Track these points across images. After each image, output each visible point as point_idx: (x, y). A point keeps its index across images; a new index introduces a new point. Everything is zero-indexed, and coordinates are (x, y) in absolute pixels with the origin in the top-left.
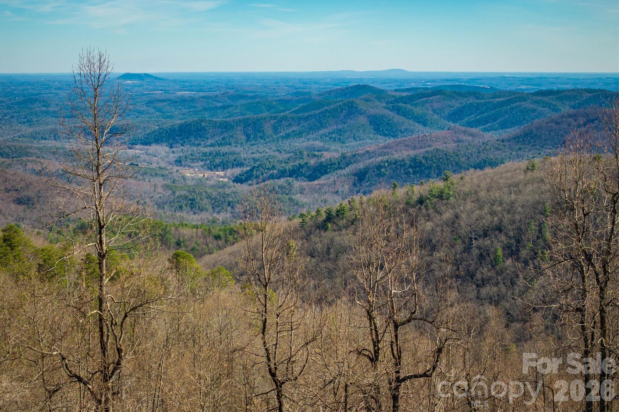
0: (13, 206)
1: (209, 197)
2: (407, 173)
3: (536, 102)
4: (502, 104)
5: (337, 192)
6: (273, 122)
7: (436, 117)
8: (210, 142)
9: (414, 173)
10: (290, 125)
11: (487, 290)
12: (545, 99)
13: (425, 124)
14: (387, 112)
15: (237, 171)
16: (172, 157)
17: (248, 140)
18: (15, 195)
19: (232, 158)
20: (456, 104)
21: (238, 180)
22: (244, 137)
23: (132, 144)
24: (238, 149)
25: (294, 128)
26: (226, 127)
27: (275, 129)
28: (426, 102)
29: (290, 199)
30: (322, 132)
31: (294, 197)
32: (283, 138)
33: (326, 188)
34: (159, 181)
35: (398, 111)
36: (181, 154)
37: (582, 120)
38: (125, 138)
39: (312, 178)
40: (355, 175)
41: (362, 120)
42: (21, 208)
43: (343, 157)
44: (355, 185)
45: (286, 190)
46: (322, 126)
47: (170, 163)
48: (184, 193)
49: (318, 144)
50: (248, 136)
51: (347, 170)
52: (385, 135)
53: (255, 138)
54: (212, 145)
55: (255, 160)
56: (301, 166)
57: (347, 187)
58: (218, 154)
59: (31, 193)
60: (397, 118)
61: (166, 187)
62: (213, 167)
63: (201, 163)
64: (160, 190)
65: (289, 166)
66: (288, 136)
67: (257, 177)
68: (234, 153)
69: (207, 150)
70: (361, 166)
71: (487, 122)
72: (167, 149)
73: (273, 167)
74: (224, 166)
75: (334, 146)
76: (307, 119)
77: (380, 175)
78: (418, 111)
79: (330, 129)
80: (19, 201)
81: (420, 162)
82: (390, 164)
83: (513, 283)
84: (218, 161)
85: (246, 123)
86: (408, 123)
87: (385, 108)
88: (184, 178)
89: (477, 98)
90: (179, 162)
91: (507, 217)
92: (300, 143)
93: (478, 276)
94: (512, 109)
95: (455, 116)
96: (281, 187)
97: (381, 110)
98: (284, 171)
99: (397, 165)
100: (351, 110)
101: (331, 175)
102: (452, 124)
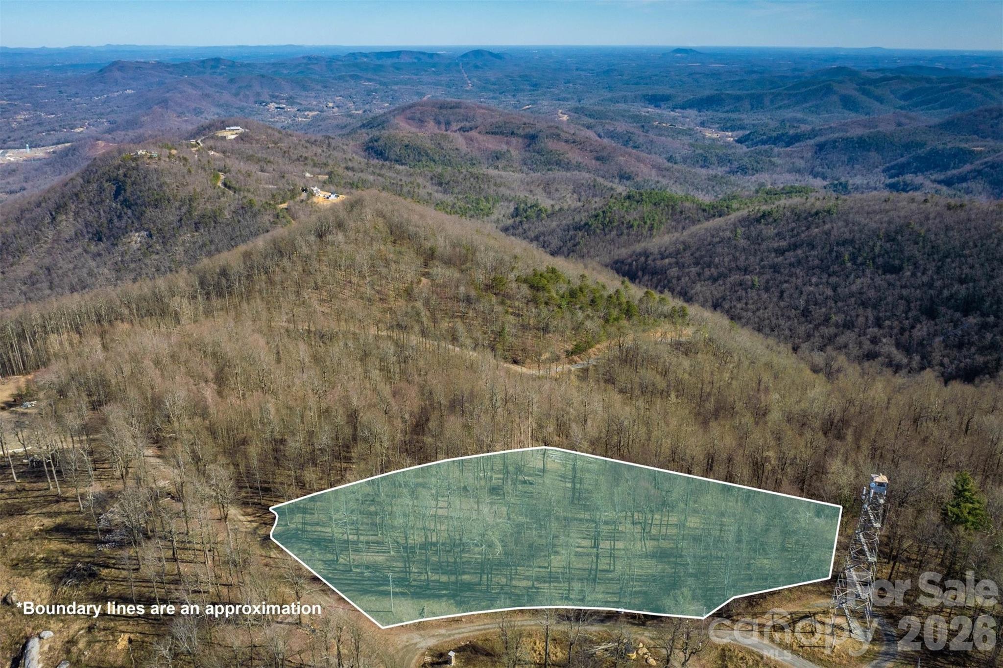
0: (594, 161)
1: (717, 155)
2: (854, 148)
5: (802, 158)
6: (771, 96)
7: (892, 96)
8: (726, 108)
9: (859, 147)
10: (782, 100)
11: (833, 280)
12: (982, 86)
13: (882, 102)
14: (854, 93)
15: (741, 133)
16: (699, 120)
17: (752, 109)
18: (595, 154)
19: (739, 123)
20: (909, 87)
21: (739, 141)
22: (749, 106)
23: (674, 109)
24: (744, 116)
25: (786, 102)
26: (738, 98)
27: (772, 102)
28: (887, 84)
29: (770, 161)
30: (805, 105)
31: (772, 159)
32: (776, 108)
33: (796, 154)
34: (686, 140)
35: (865, 92)
36: (705, 118)
37: (995, 114)
38: (670, 104)
39: (788, 145)
40: (817, 145)
41: (835, 98)
42: (598, 163)
43: (813, 130)
44: (816, 153)
45: (769, 154)
46: (805, 101)
47: (696, 124)
48: (701, 151)
49: (800, 115)
50: (752, 106)
51: (813, 141)
52: (850, 110)
53: (757, 108)
54: (727, 112)
55: (754, 125)
56: (783, 135)
57: (810, 154)
58: (729, 120)
59: (605, 154)
60: (862, 98)
61: (691, 145)
62: (725, 129)
63: (717, 126)
64: (686, 147)
65: (774, 134)
66: (780, 107)
67: (752, 140)
68: (740, 120)
69: (723, 115)
70: (823, 139)
71: (930, 103)
72: (697, 113)
73: (765, 134)
74: (732, 129)
75: (812, 118)
76: (795, 95)
77: (834, 147)
78: (878, 92)
79: (810, 104)
80: (597, 159)
81: (865, 140)
82: (843, 140)
83: (847, 277)
84: (728, 125)
85: (751, 96)
86: (868, 102)
87: (855, 89)
88: (704, 137)
89: (928, 82)
90: (702, 124)
91: (857, 236)
92: (789, 114)
93: (831, 270)
95: (907, 96)
96: (766, 151)
97: (850, 90)
98: (770, 138)
99: (848, 141)
100: (828, 90)
101: (802, 144)
102: (902, 103)
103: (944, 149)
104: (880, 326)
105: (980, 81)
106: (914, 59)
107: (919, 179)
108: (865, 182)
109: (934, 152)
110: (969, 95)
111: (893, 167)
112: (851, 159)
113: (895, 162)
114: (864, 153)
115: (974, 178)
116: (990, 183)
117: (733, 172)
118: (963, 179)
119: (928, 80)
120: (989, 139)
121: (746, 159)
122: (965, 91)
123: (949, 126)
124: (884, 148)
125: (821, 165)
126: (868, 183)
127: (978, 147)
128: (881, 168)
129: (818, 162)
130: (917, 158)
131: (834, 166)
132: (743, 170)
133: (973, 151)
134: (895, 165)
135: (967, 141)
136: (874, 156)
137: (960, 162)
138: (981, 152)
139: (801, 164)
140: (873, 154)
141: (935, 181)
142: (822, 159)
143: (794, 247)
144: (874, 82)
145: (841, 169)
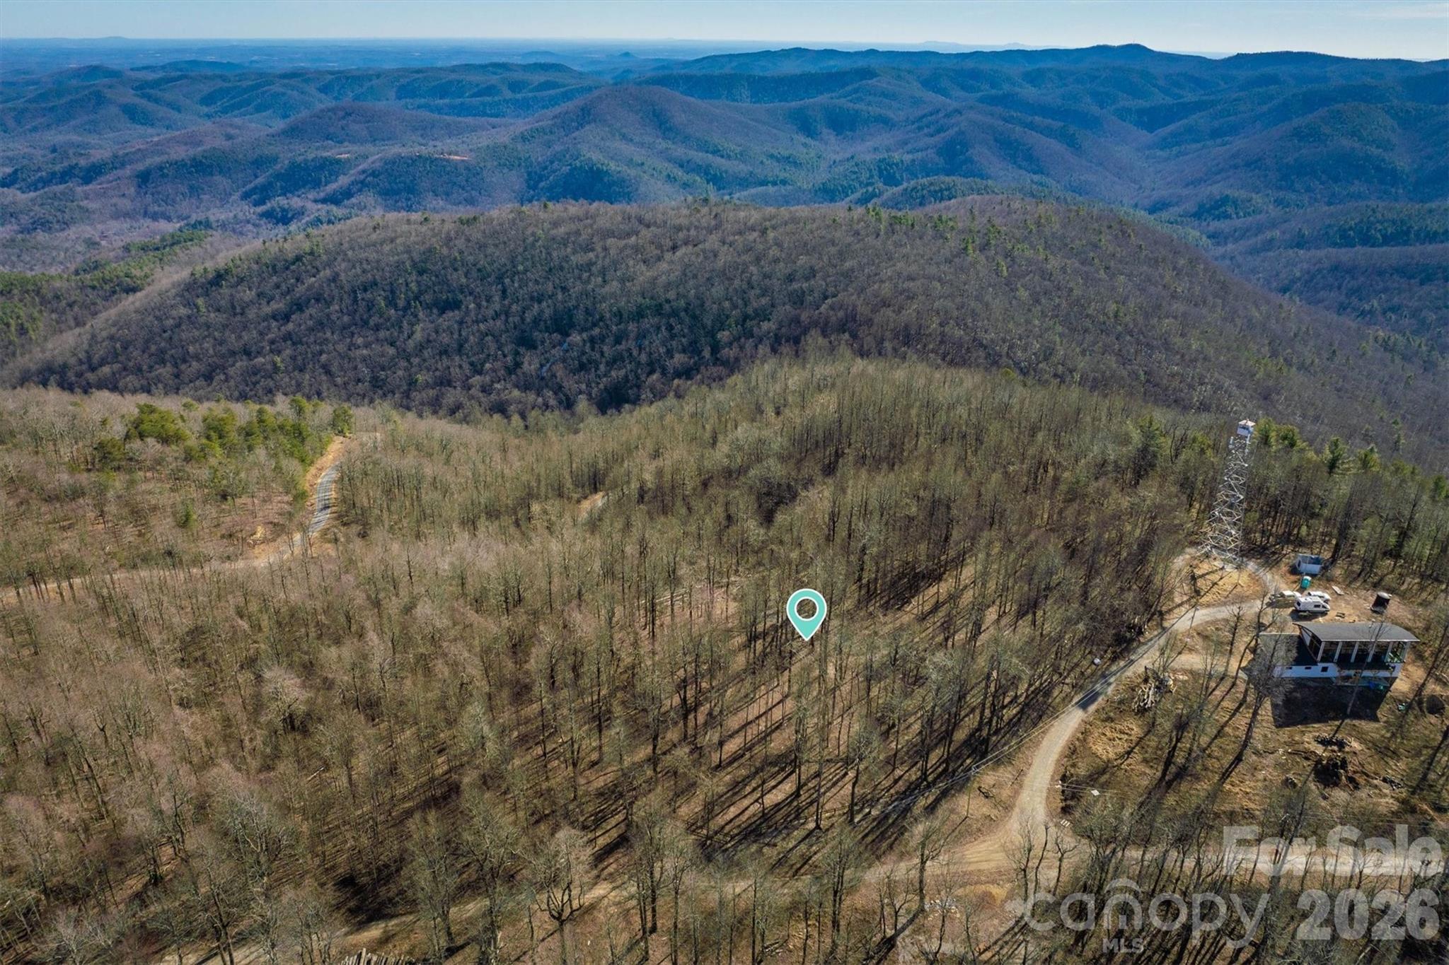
2: (191, 173)
3: (285, 86)
4: (253, 88)
5: (123, 196)
6: (12, 114)
7: (188, 101)
9: (197, 172)
10: (32, 118)
12: (292, 82)
13: (179, 111)
14: (137, 100)
20: (206, 89)
21: (3, 184)
25: (40, 120)
27: (18, 121)
28: (175, 86)
29: (79, 207)
30: (73, 123)
31: (81, 204)
32: (30, 131)
33: (109, 192)
35: (149, 98)
37: (341, 114)
39: (87, 180)
40: (137, 176)
41: (114, 110)
43: (114, 157)
44: (140, 187)
45: (71, 197)
46: (70, 117)
49: (76, 138)
51: (128, 171)
56: (71, 167)
57: (132, 190)
60: (151, 106)
65: (56, 168)
66: (35, 129)
67: (25, 180)
70: (141, 167)
71: (241, 106)
73: (39, 169)
75: (98, 140)
76: (52, 109)
77: (163, 176)
78: (168, 96)
81: (201, 162)
82: (171, 165)
83: (400, 327)
86: (162, 111)
87: (136, 96)
92: (57, 137)
94: (263, 93)
95: (208, 100)
96: (63, 193)
97: (130, 97)
98: (53, 174)
99: (178, 165)
100: (99, 99)
101: (109, 177)
102: (205, 109)
103: (305, 160)
104: (480, 373)
105: (285, 76)
106: (178, 51)
107: (295, 202)
108: (231, 215)
109: (294, 167)
110: (284, 94)
111: (253, 191)
112: (191, 188)
113: (252, 185)
114: (208, 178)
115: (360, 190)
116: (380, 194)
117: (27, 230)
118: (348, 194)
119: (223, 78)
120: (346, 144)
121: (37, 208)
122: (276, 88)
123: (294, 132)
124: (229, 169)
125: (155, 202)
126: (235, 216)
127: (343, 153)
128: (236, 196)
129: (149, 198)
130: (278, 176)
131: (174, 201)
132: (42, 224)
133: (338, 161)
134: (256, 188)
135: (324, 148)
136: (221, 181)
137: (331, 175)
138: (348, 159)
139: (126, 204)
140: (218, 178)
141: (315, 201)
142: (153, 194)
143: (299, 306)
144: (156, 84)
145: (185, 204)
